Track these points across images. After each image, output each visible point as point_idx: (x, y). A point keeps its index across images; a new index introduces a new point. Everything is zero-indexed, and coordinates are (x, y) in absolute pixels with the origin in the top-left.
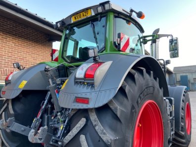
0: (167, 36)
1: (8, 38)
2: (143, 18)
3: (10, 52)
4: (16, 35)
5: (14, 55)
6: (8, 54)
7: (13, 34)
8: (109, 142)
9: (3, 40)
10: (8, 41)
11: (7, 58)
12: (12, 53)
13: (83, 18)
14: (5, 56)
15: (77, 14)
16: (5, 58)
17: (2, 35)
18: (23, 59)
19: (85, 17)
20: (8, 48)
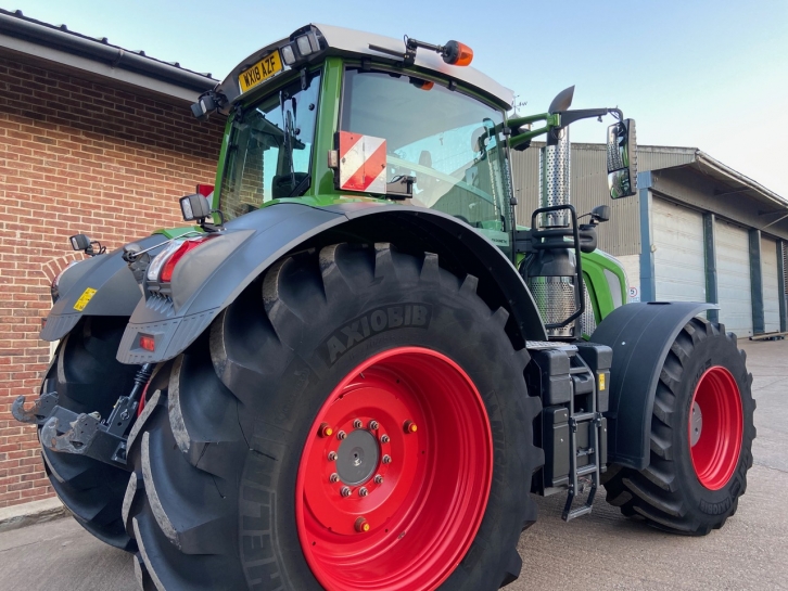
0: (599, 113)
1: (104, 150)
2: (466, 64)
3: (113, 196)
4: (132, 138)
5: (127, 205)
6: (107, 202)
7: (122, 136)
8: (186, 448)
9: (88, 156)
10: (105, 160)
11: (105, 216)
12: (120, 197)
13: (265, 79)
14: (98, 207)
15: (249, 66)
16: (96, 214)
17: (85, 142)
18: (159, 216)
19: (268, 78)
20: (106, 181)
